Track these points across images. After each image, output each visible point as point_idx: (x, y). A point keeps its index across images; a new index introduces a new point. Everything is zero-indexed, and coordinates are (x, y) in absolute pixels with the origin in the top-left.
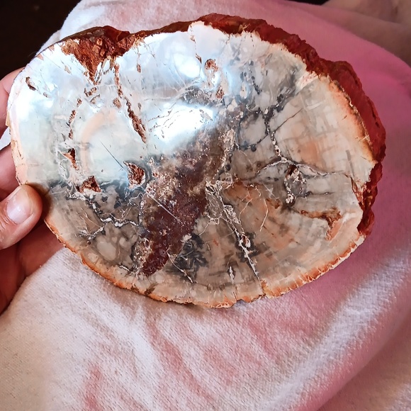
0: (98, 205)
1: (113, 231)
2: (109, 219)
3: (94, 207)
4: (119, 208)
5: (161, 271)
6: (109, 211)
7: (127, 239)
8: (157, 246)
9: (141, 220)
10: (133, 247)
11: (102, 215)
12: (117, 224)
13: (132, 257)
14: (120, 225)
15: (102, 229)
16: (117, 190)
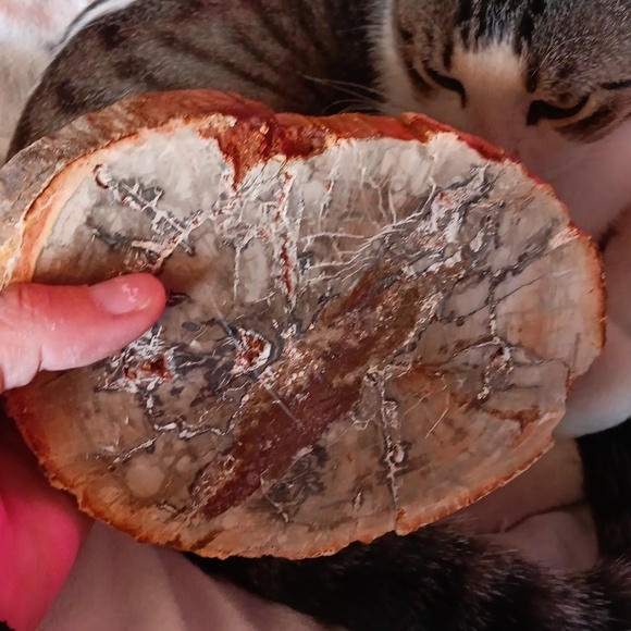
0: (157, 401)
1: (172, 446)
2: (172, 426)
3: (150, 403)
4: (200, 406)
5: (238, 509)
6: (176, 412)
7: (195, 458)
8: (246, 468)
9: (232, 426)
10: (200, 472)
11: (160, 419)
12: (182, 434)
13: (191, 488)
14: (190, 435)
15: (149, 443)
16: (207, 376)
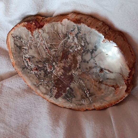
0: (38, 76)
1: (44, 84)
2: (42, 80)
3: (37, 76)
4: (45, 77)
5: (60, 98)
6: (42, 78)
7: (49, 87)
8: (58, 90)
9: (52, 82)
10: (51, 90)
11: (40, 79)
12: (45, 82)
13: (51, 92)
14: (46, 82)
15: (40, 83)
16: (44, 71)
